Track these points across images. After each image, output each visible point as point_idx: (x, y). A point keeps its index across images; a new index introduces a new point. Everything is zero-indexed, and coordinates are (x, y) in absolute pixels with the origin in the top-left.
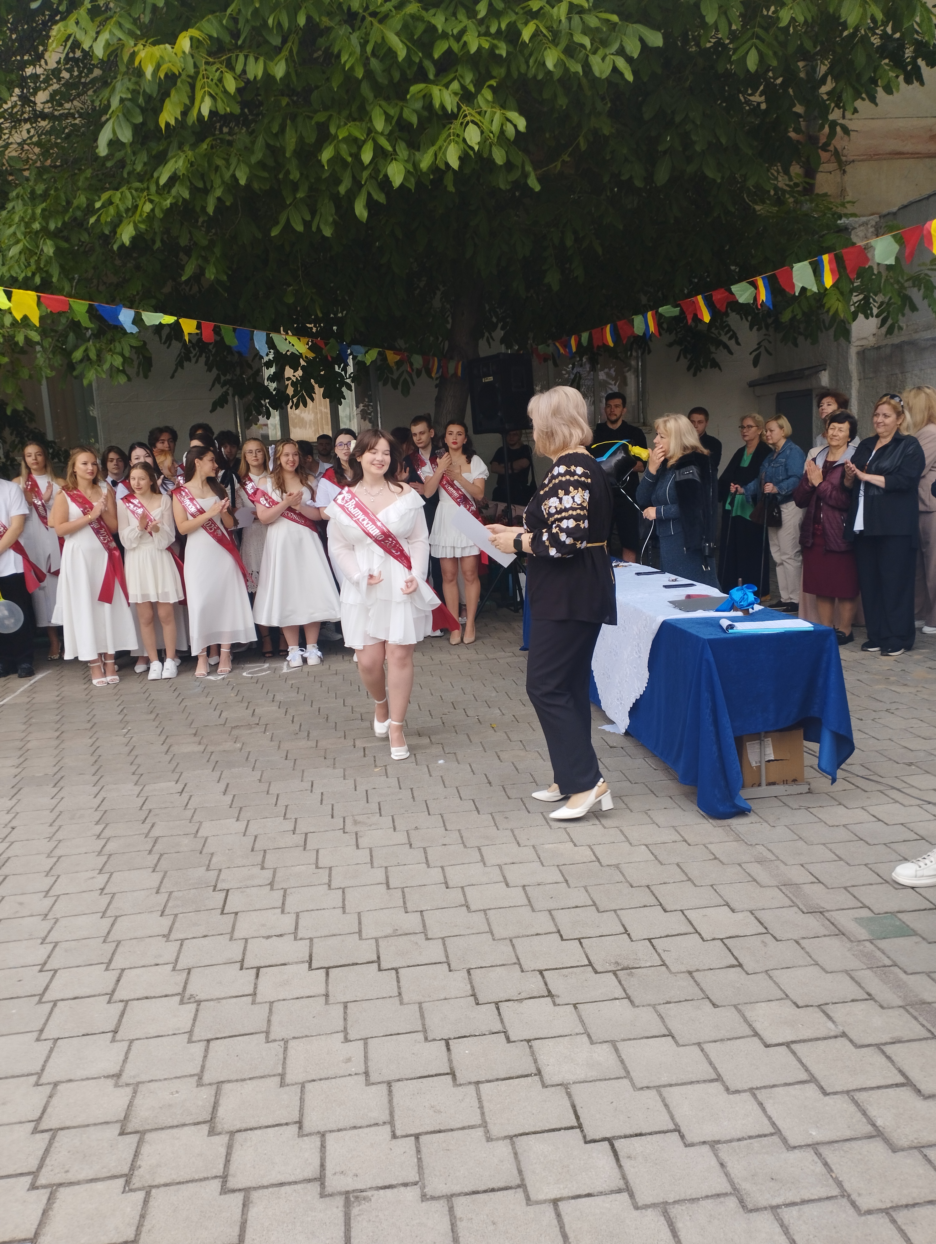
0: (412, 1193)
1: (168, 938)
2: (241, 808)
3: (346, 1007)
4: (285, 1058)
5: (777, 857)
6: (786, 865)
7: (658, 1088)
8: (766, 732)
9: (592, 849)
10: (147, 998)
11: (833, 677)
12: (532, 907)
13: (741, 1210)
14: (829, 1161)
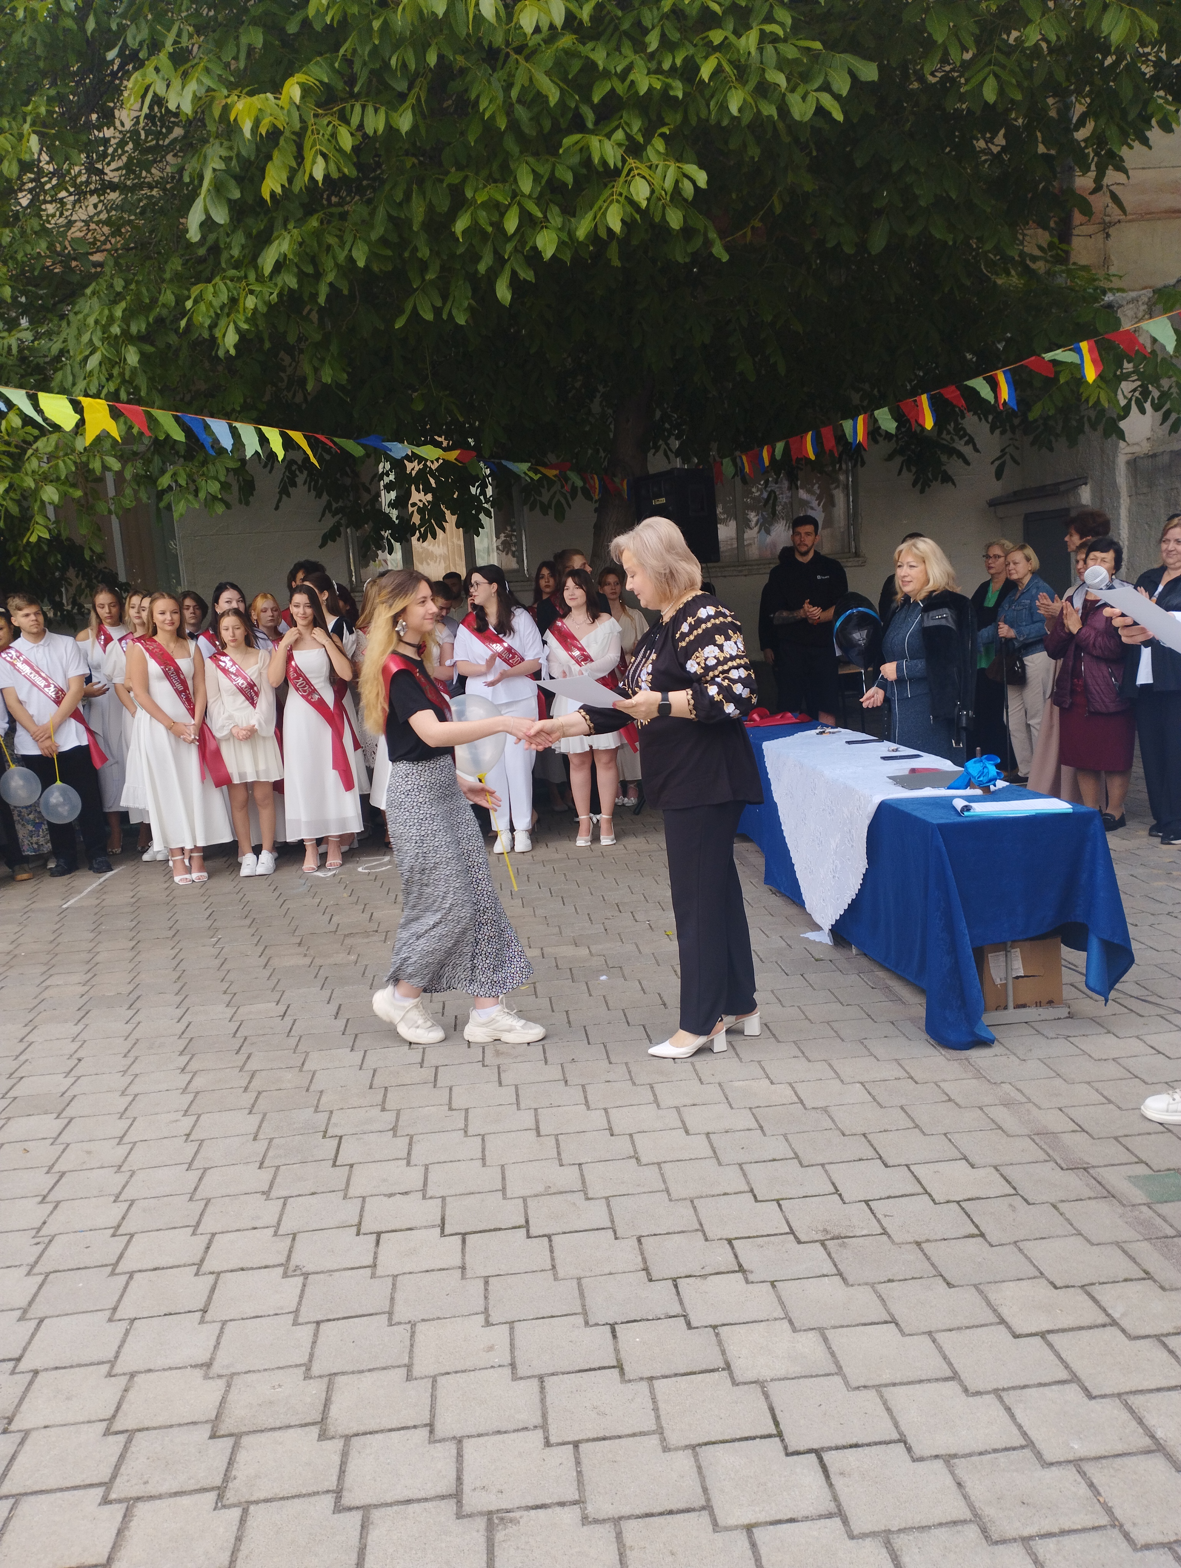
0: (570, 1515)
1: (268, 1196)
2: (356, 1035)
3: (486, 1283)
4: (412, 1345)
5: (1028, 1098)
6: (1040, 1108)
7: (878, 1387)
8: (1014, 941)
9: (793, 1088)
10: (242, 1269)
11: (1100, 872)
12: (718, 1159)
13: (984, 1541)
14: (1095, 1481)
